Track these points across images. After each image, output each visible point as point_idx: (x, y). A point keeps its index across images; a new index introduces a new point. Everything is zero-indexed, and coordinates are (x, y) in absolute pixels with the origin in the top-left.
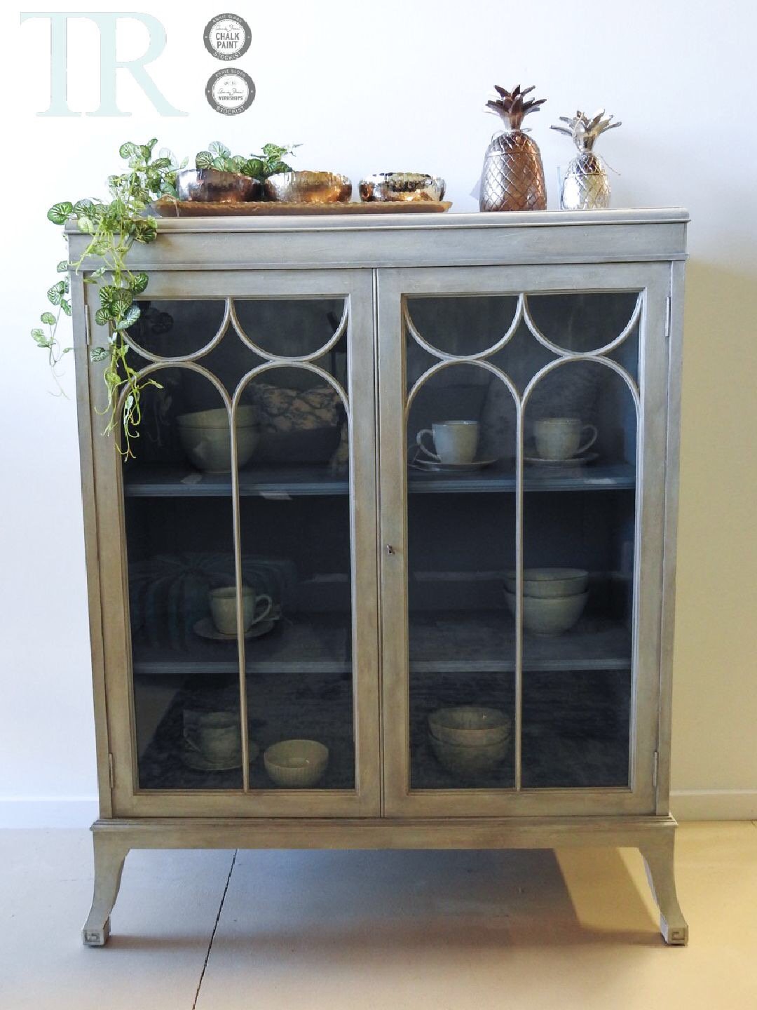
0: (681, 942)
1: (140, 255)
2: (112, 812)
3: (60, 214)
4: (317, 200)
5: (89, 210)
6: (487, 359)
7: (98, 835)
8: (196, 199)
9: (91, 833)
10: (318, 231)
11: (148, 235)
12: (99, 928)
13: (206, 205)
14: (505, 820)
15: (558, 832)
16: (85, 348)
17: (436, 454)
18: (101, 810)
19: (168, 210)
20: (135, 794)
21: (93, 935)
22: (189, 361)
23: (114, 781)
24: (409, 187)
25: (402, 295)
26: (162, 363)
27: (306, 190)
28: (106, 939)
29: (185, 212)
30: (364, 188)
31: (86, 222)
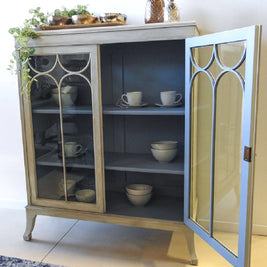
0: (195, 264)
1: (32, 42)
2: (31, 203)
3: (12, 31)
4: (86, 23)
5: (18, 30)
7: (27, 210)
8: (52, 24)
9: (25, 209)
11: (34, 36)
12: (27, 235)
13: (54, 26)
16: (20, 71)
17: (128, 102)
18: (28, 202)
19: (42, 28)
20: (37, 199)
21: (26, 237)
22: (47, 73)
23: (31, 195)
24: (111, 18)
26: (40, 74)
27: (82, 20)
28: (29, 239)
29: (46, 29)
30: (101, 18)
31: (16, 34)
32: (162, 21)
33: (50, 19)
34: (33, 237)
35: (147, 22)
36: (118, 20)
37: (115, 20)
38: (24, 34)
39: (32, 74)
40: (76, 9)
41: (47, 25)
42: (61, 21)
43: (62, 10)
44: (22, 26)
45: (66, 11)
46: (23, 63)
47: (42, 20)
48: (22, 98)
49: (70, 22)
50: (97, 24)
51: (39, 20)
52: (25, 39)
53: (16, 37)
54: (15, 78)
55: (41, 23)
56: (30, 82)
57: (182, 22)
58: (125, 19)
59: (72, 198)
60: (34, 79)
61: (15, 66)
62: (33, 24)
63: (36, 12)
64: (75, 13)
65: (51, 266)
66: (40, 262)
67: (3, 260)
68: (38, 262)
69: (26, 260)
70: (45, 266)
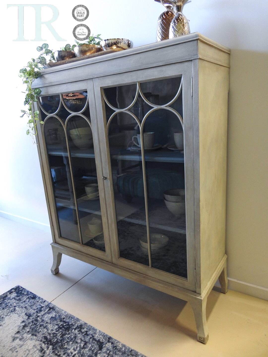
0: (204, 342)
7: (53, 246)
15: (160, 286)
18: (53, 240)
20: (59, 238)
21: (53, 271)
25: (101, 87)
27: (84, 52)
28: (56, 273)
34: (61, 271)
38: (30, 75)
48: (38, 140)
58: (129, 45)
65: (56, 310)
66: (49, 302)
67: (23, 293)
68: (48, 302)
69: (39, 298)
70: (51, 308)
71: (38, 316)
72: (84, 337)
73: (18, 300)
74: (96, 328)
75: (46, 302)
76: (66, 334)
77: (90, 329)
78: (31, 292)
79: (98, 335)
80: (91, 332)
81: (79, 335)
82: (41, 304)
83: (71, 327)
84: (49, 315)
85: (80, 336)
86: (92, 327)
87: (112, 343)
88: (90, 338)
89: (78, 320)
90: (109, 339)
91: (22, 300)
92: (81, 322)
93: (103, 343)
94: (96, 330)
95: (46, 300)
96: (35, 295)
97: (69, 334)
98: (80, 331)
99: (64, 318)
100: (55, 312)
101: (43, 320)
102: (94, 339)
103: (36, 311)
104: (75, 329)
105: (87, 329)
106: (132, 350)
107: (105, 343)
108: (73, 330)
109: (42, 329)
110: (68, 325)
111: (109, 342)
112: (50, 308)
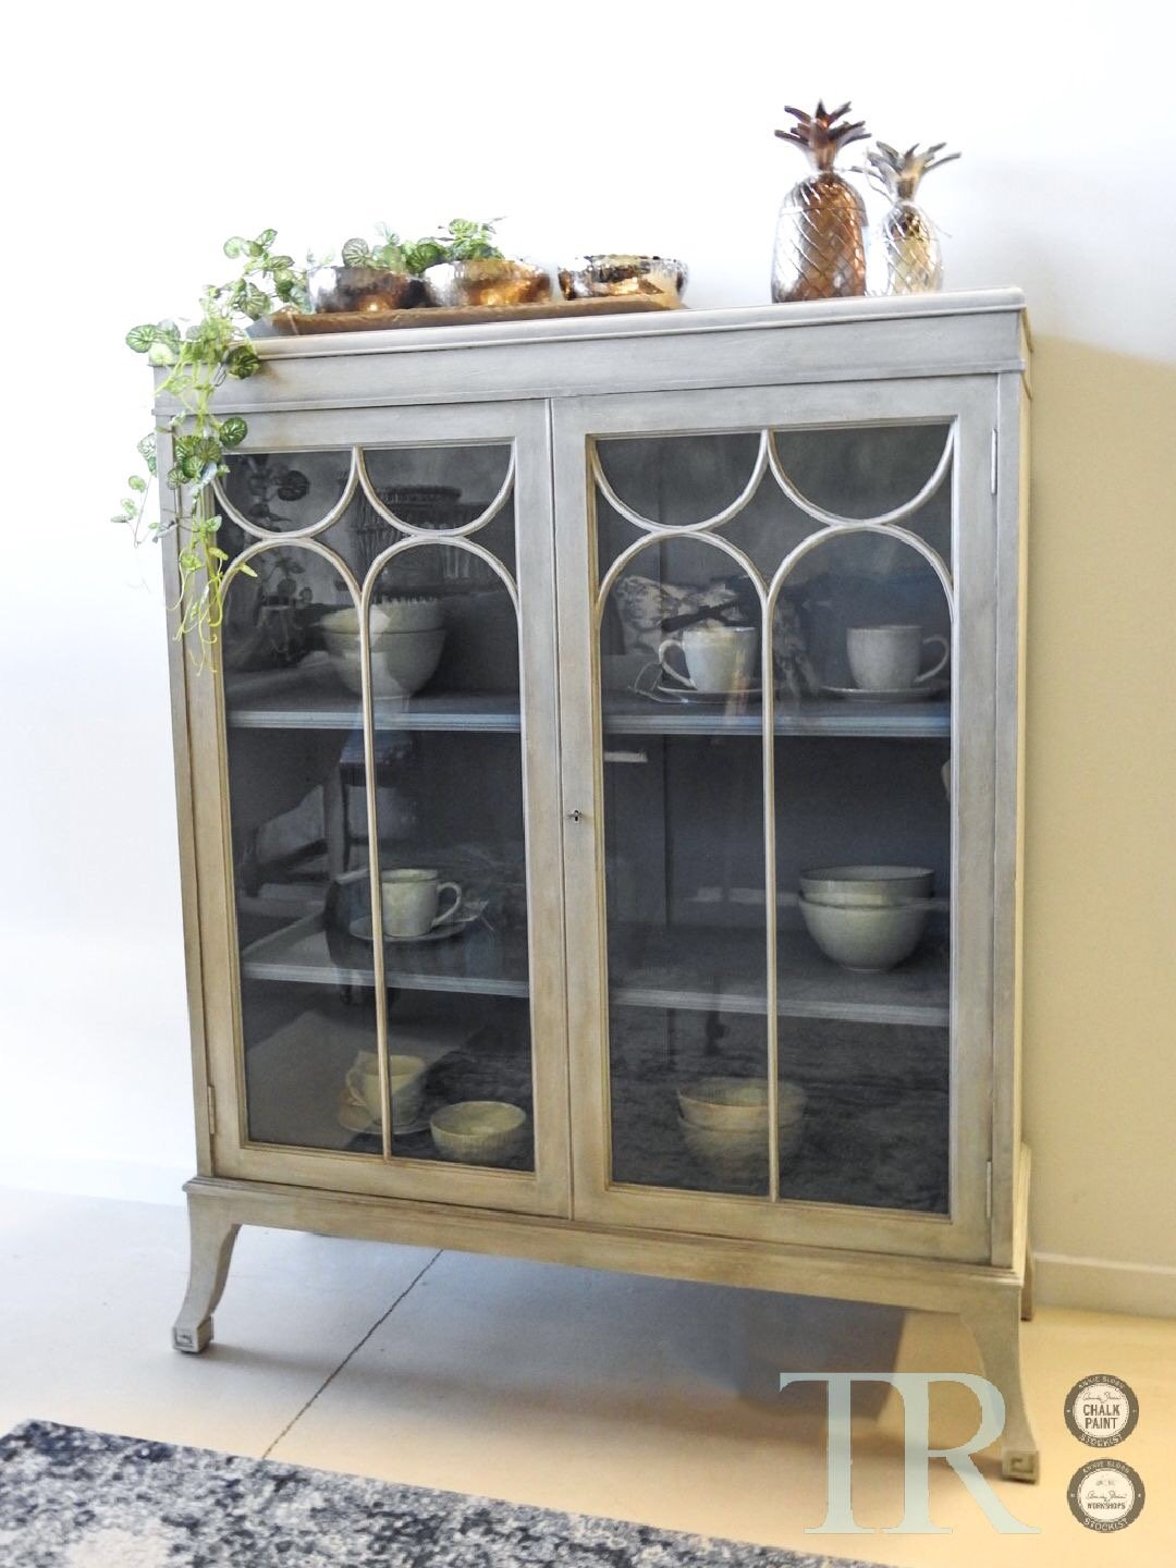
0: (1027, 1476)
1: (234, 392)
2: (213, 1170)
3: (141, 340)
4: (492, 299)
5: (173, 334)
6: (716, 530)
7: (193, 1198)
8: (329, 308)
9: (184, 1195)
10: (470, 348)
11: (245, 363)
12: (192, 1327)
13: (343, 317)
14: (752, 1244)
15: (829, 1271)
16: (174, 527)
17: (688, 676)
18: (200, 1164)
19: (284, 327)
20: (242, 1146)
21: (184, 1337)
22: (306, 536)
23: (216, 1126)
24: (617, 275)
25: (588, 436)
26: (271, 540)
27: (475, 288)
28: (202, 1346)
29: (305, 327)
30: (565, 280)
31: (161, 351)
32: (856, 287)
33: (324, 282)
34: (220, 1337)
35: (780, 297)
36: (647, 287)
37: (629, 287)
38: (198, 355)
39: (230, 540)
40: (443, 237)
41: (309, 312)
42: (372, 291)
43: (375, 241)
44: (190, 316)
45: (393, 247)
46: (194, 489)
47: (285, 290)
48: (181, 653)
49: (416, 296)
50: (546, 304)
51: (267, 285)
52: (204, 374)
53: (158, 367)
54: (152, 559)
55: (278, 304)
56: (222, 582)
57: (950, 294)
58: (680, 283)
59: (414, 1144)
60: (239, 564)
61: (152, 505)
62: (240, 305)
63: (259, 249)
64: (439, 256)
65: (314, 1481)
66: (258, 1458)
67: (78, 1447)
68: (249, 1460)
69: (188, 1451)
70: (287, 1481)
71: (242, 1518)
72: (525, 1548)
73: (77, 1479)
74: (557, 1507)
75: (236, 1461)
76: (431, 1555)
77: (533, 1518)
78: (124, 1438)
79: (582, 1531)
80: (541, 1527)
81: (495, 1547)
82: (221, 1473)
83: (437, 1528)
84: (295, 1506)
85: (502, 1549)
86: (536, 1509)
87: (666, 1545)
88: (557, 1546)
89: (455, 1498)
90: (645, 1535)
91: (100, 1474)
92: (472, 1501)
93: (622, 1551)
94: (564, 1516)
95: (232, 1454)
96: (155, 1443)
97: (444, 1551)
98: (488, 1532)
99: (377, 1505)
100: (317, 1489)
101: (278, 1529)
102: (574, 1548)
103: (210, 1501)
104: (463, 1531)
105: (517, 1519)
106: (764, 1552)
107: (633, 1550)
108: (458, 1536)
109: (297, 1558)
110: (416, 1521)
111: (646, 1541)
112: (281, 1482)
